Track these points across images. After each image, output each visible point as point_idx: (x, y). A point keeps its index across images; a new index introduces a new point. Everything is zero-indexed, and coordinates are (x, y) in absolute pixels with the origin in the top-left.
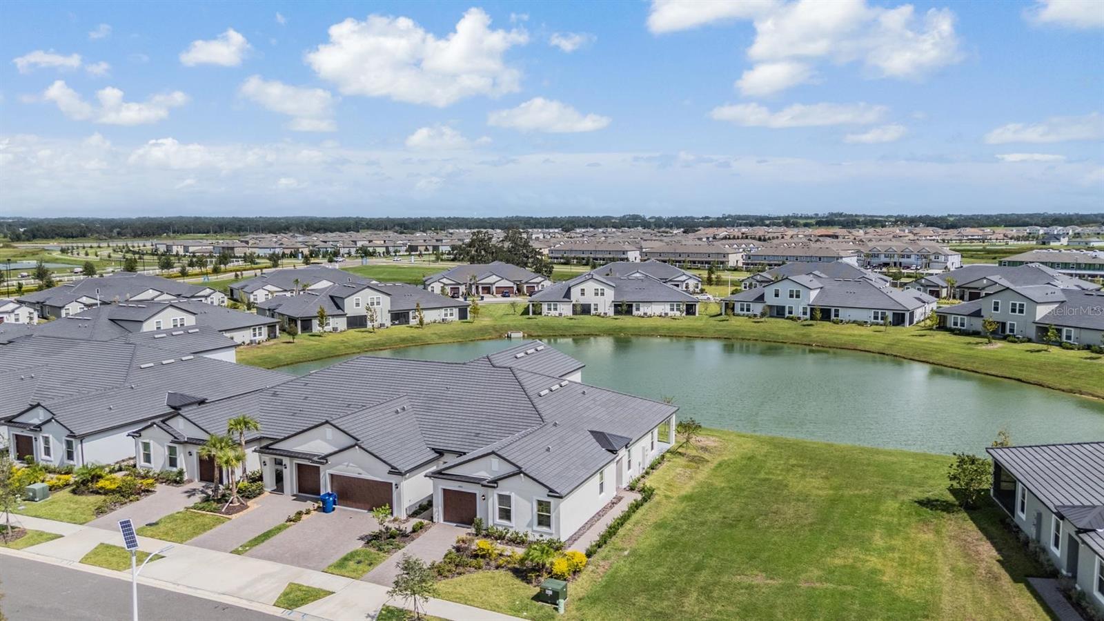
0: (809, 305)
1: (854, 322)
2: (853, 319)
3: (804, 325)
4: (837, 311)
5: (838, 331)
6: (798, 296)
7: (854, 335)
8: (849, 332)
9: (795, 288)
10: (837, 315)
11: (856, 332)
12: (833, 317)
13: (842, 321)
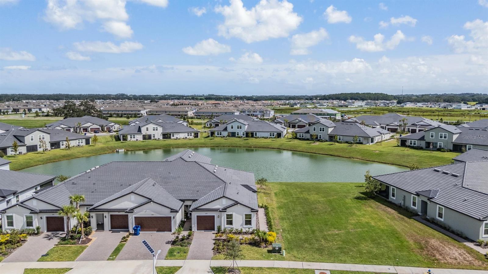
0: (245, 131)
1: (263, 137)
2: (262, 136)
3: (245, 140)
4: (256, 133)
5: (258, 141)
6: (241, 128)
8: (261, 141)
9: (239, 125)
10: (256, 135)
11: (264, 141)
12: (254, 136)
13: (258, 137)
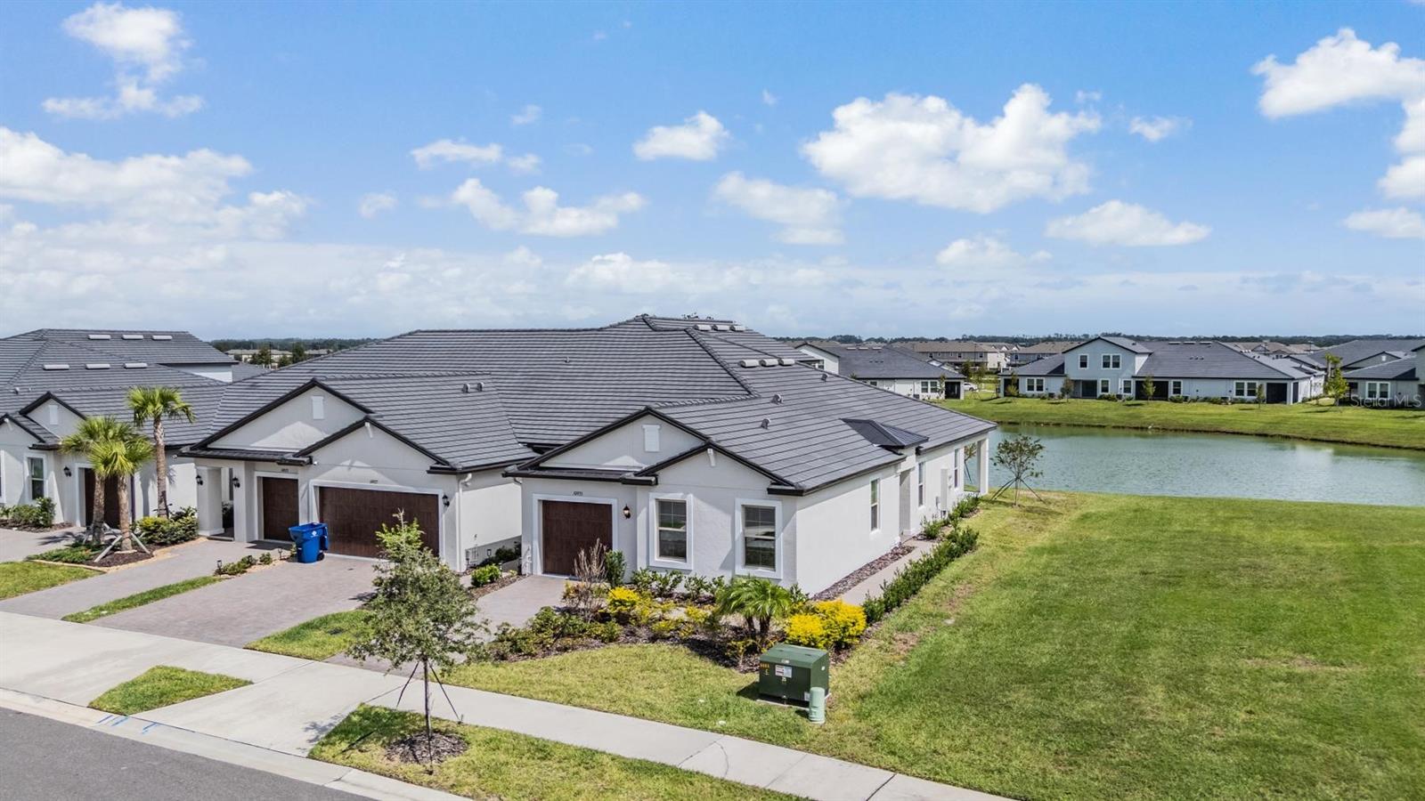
0: (1133, 377)
1: (1206, 400)
2: (1202, 395)
3: (1129, 405)
4: (1177, 385)
5: (1183, 411)
6: (1116, 365)
7: (1211, 415)
8: (1201, 411)
9: (1112, 352)
10: (1177, 391)
11: (1212, 411)
12: (1171, 394)
13: (1186, 398)
